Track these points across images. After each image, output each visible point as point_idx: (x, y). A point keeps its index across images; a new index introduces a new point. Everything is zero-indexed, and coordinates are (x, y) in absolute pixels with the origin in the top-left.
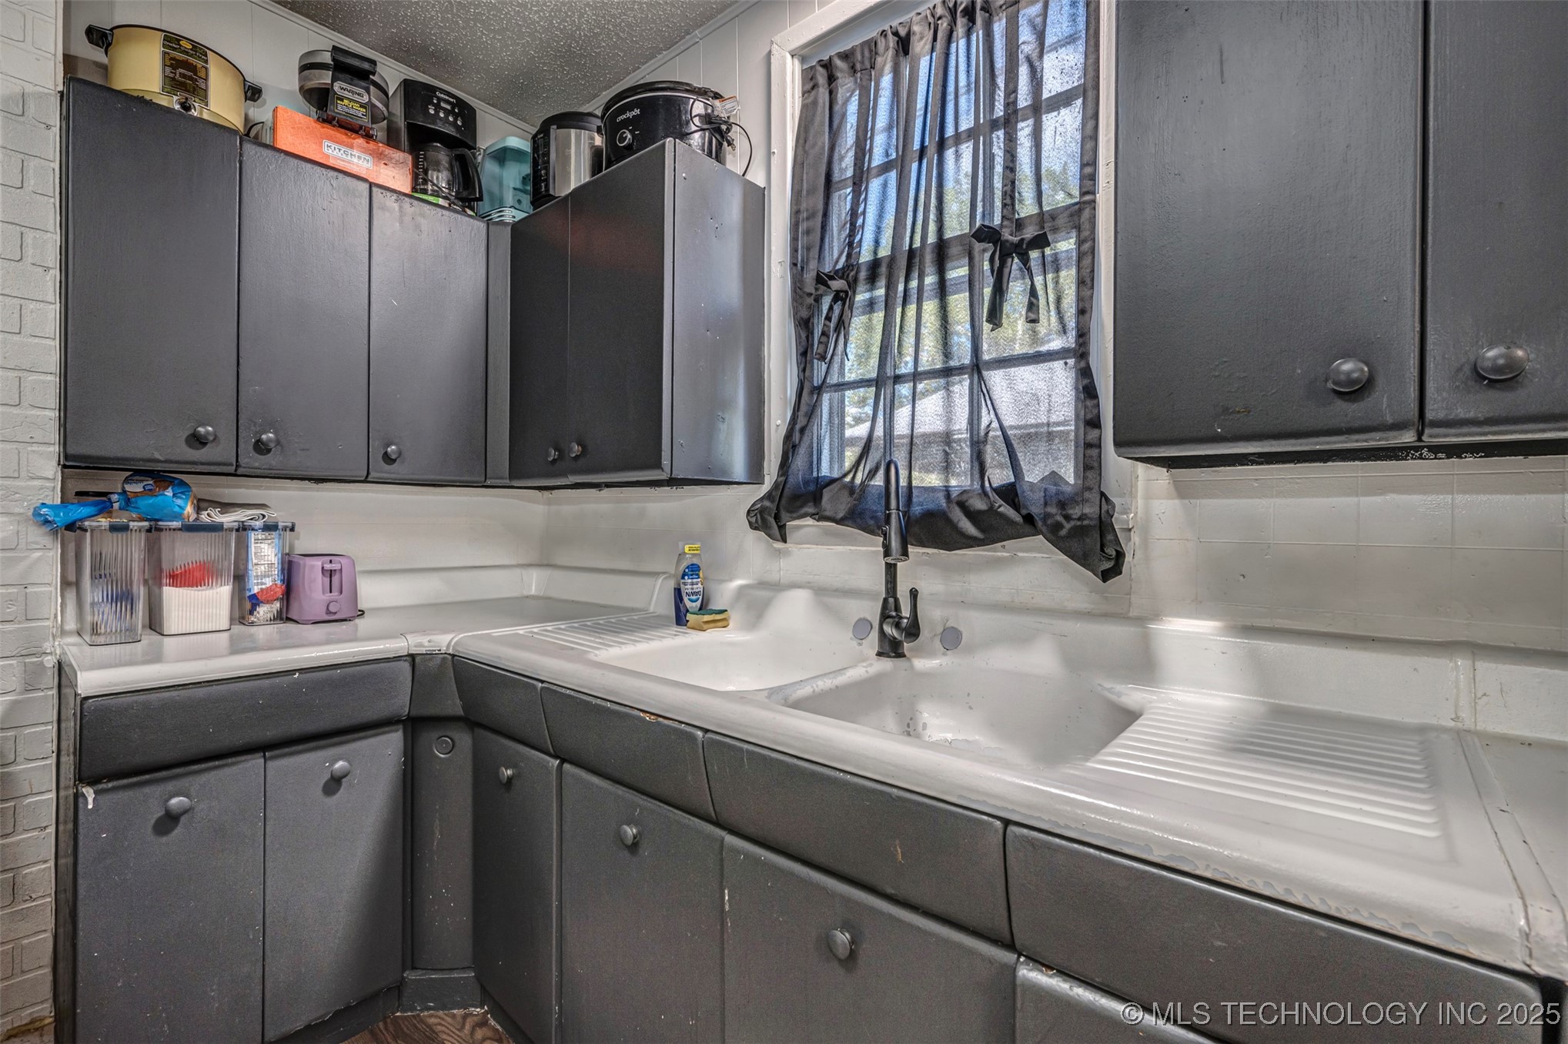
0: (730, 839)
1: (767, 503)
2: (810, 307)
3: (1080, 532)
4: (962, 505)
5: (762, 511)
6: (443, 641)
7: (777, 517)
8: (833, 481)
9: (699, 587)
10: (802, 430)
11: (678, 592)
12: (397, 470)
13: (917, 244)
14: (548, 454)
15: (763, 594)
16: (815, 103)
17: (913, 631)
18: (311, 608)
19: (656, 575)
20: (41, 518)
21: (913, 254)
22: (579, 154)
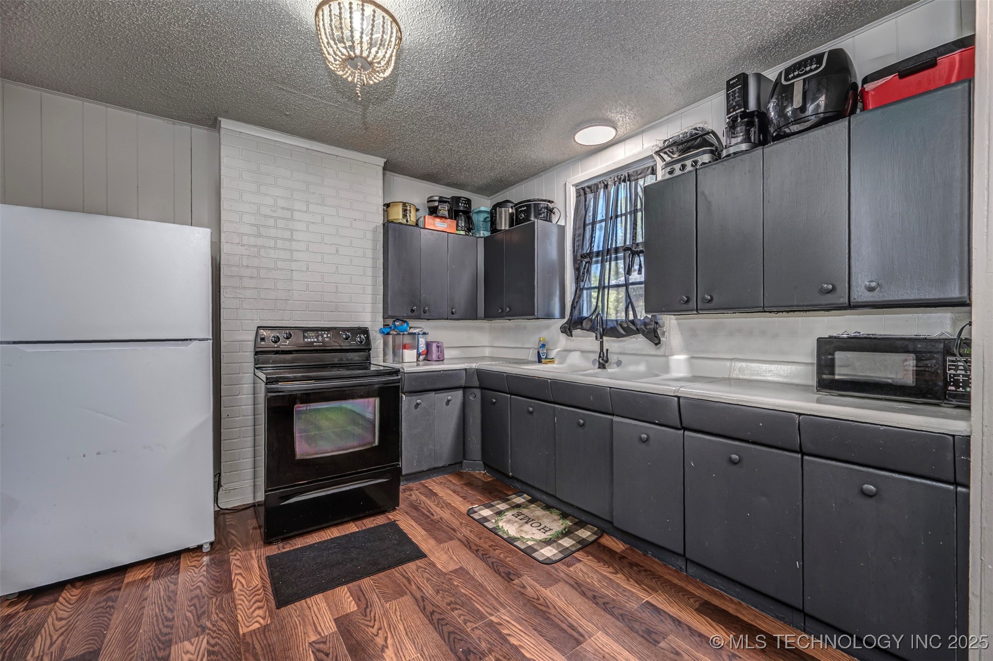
0: (556, 406)
1: (566, 325)
2: (579, 264)
3: (649, 332)
4: (621, 325)
5: (565, 327)
6: (474, 366)
7: (569, 329)
8: (586, 318)
9: (545, 351)
10: (577, 302)
11: (539, 352)
12: (455, 316)
13: (609, 247)
14: (498, 310)
15: (565, 353)
16: (580, 200)
17: (607, 361)
18: (434, 357)
19: (530, 348)
20: (381, 331)
21: (608, 250)
22: (505, 216)
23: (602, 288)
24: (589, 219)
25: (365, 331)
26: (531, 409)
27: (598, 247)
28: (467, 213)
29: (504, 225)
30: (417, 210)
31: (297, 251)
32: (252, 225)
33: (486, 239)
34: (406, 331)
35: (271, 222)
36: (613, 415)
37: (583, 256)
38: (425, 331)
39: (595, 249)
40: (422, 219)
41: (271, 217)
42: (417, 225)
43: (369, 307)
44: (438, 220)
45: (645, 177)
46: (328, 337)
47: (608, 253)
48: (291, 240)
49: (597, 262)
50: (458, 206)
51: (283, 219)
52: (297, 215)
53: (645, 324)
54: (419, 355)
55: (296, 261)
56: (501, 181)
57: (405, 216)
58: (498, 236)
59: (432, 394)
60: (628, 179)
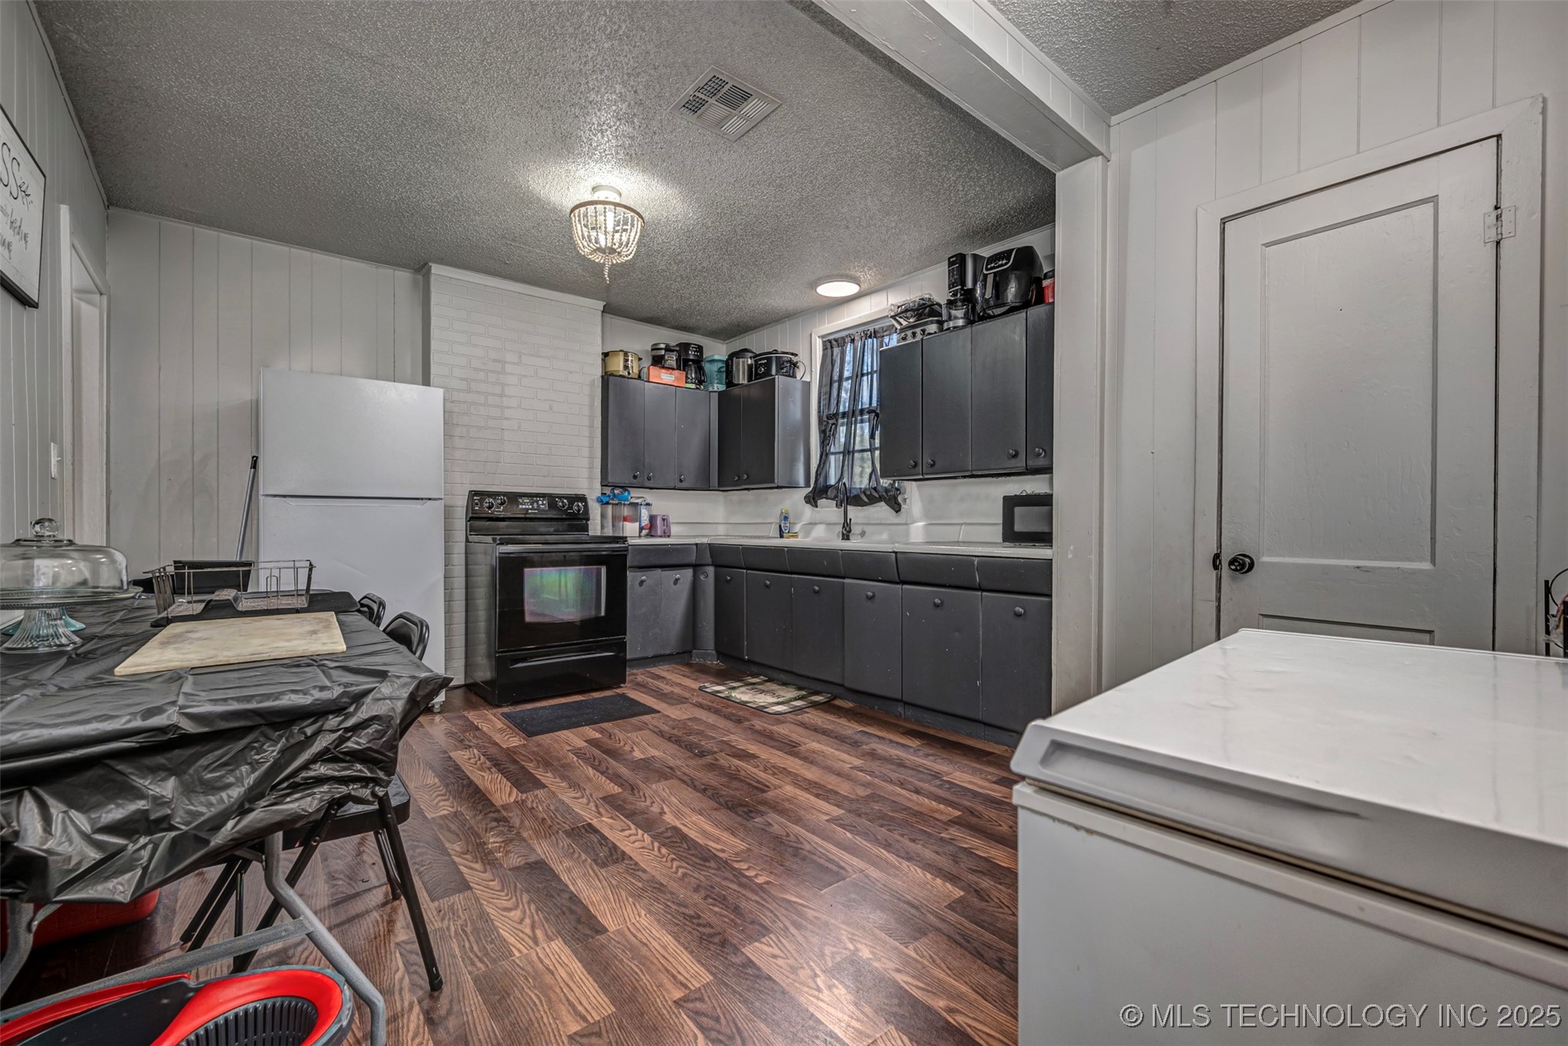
0: (793, 576)
1: (811, 494)
2: (825, 425)
3: (890, 500)
5: (810, 497)
6: (706, 540)
7: (814, 499)
8: (831, 486)
9: (788, 524)
10: (823, 469)
11: (780, 526)
12: (684, 485)
13: (855, 408)
15: (810, 526)
16: (826, 355)
17: (850, 531)
18: (659, 532)
19: (772, 523)
20: (599, 500)
21: (854, 411)
22: (744, 368)
23: (848, 452)
24: (836, 377)
25: (582, 499)
26: (768, 583)
27: (844, 407)
28: (698, 363)
29: (742, 378)
30: (640, 359)
31: (509, 408)
32: (462, 379)
33: (720, 394)
34: (628, 500)
35: (482, 376)
36: (844, 578)
37: (829, 417)
38: (648, 501)
39: (841, 409)
40: (645, 370)
41: (482, 370)
42: (640, 377)
43: (585, 473)
44: (663, 371)
45: (890, 335)
46: (543, 504)
47: (853, 414)
48: (502, 395)
49: (842, 425)
50: (688, 354)
51: (494, 372)
52: (509, 368)
53: (887, 490)
54: (641, 529)
55: (506, 419)
56: (738, 325)
57: (626, 367)
58: (736, 391)
59: (659, 571)
60: (874, 334)
